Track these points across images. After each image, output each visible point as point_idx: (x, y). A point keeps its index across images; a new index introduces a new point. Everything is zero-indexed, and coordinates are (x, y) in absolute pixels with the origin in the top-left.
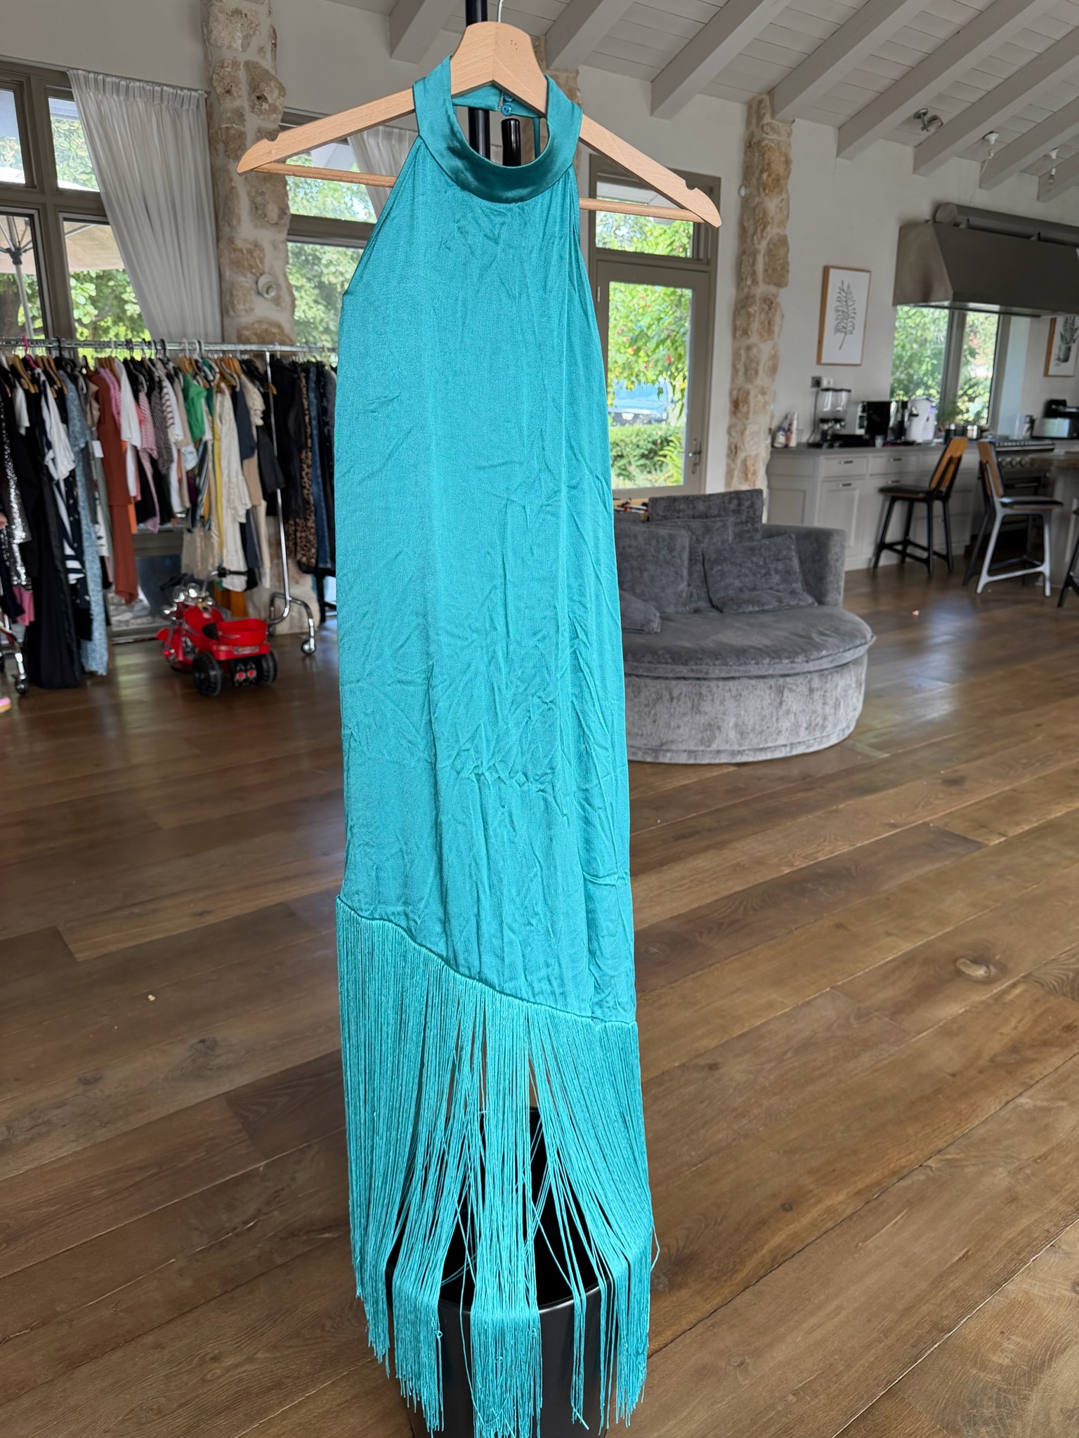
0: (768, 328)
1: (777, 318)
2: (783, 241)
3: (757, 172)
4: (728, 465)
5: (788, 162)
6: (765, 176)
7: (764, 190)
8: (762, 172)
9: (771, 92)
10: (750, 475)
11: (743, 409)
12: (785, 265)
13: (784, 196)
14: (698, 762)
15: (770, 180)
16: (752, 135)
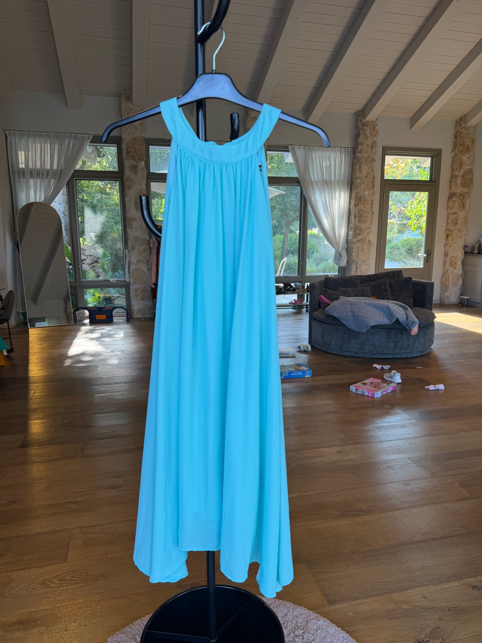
0: (463, 206)
1: (468, 203)
2: (470, 171)
3: (459, 146)
4: (444, 260)
5: (473, 141)
6: (461, 147)
7: (461, 153)
8: (460, 146)
9: (465, 116)
10: (453, 264)
11: (450, 238)
12: (471, 181)
13: (472, 154)
14: (359, 356)
15: (464, 149)
16: (457, 132)
